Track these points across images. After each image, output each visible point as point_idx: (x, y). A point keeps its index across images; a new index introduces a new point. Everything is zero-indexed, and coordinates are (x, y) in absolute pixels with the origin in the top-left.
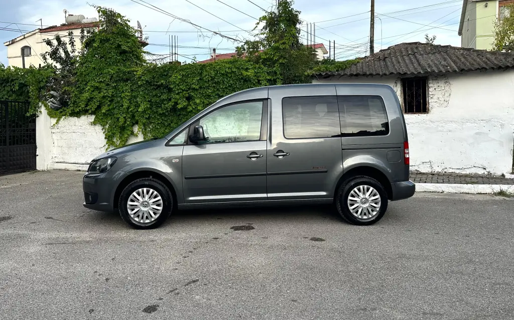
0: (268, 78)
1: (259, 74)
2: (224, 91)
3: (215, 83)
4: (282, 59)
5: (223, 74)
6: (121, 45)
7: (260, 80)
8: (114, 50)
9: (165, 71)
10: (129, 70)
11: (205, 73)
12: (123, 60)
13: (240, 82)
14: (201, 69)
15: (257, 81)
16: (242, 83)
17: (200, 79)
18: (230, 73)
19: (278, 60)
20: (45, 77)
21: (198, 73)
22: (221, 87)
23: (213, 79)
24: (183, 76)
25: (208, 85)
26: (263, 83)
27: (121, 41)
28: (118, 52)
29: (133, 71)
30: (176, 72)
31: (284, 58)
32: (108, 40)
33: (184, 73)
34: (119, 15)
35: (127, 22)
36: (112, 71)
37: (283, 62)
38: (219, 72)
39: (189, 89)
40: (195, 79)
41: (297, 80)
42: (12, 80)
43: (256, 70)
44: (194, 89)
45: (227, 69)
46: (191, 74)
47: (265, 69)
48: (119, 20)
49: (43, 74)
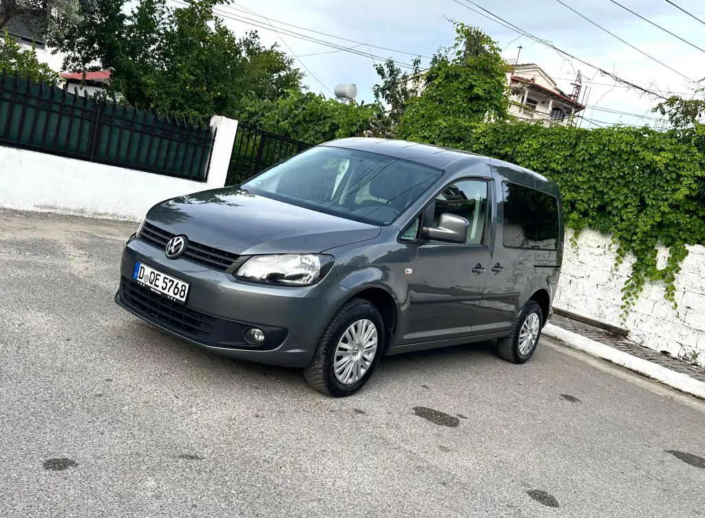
0: (699, 174)
1: (681, 164)
2: (608, 183)
3: (595, 166)
5: (614, 153)
6: (475, 86)
7: (681, 176)
8: (462, 93)
9: (517, 133)
10: (467, 124)
11: (581, 146)
12: (472, 110)
13: (644, 173)
14: (578, 138)
15: (674, 176)
16: (646, 175)
17: (571, 155)
18: (627, 152)
20: (361, 120)
21: (570, 144)
22: (604, 175)
23: (592, 157)
24: (543, 144)
25: (580, 167)
26: (685, 182)
27: (475, 80)
28: (467, 97)
29: (472, 127)
30: (534, 137)
32: (457, 76)
33: (546, 141)
34: (489, 40)
35: (498, 52)
36: (444, 124)
38: (606, 149)
39: (546, 169)
40: (561, 154)
42: (325, 118)
43: (677, 156)
44: (553, 170)
45: (624, 144)
46: (558, 144)
47: (699, 155)
48: (487, 47)
49: (361, 115)
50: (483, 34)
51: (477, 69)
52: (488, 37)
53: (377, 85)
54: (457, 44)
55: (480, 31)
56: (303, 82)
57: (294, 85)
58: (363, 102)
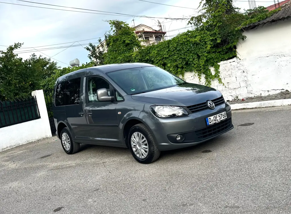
0: (211, 38)
1: (204, 38)
2: (185, 54)
3: (178, 51)
4: (219, 22)
5: (182, 44)
6: (125, 40)
7: (206, 42)
8: (122, 45)
9: (148, 50)
10: (129, 55)
11: (171, 46)
12: (128, 49)
13: (194, 46)
14: (168, 44)
15: (204, 43)
16: (195, 46)
17: (169, 50)
18: (186, 41)
19: (216, 25)
21: (167, 47)
22: (182, 52)
23: (176, 48)
24: (158, 51)
25: (174, 53)
26: (208, 43)
27: (124, 38)
28: (124, 45)
29: (132, 55)
30: (154, 49)
31: (220, 22)
32: (117, 40)
33: (158, 49)
34: (122, 23)
35: (128, 25)
36: (121, 58)
37: (220, 25)
38: (179, 43)
39: (163, 58)
40: (166, 51)
41: (230, 35)
43: (202, 36)
44: (166, 58)
45: (184, 39)
46: (163, 48)
47: (208, 33)
48: (123, 25)
50: (119, 21)
51: (123, 34)
52: (122, 21)
53: (89, 55)
54: (112, 28)
55: (118, 20)
56: (58, 65)
57: (55, 68)
58: (87, 63)
